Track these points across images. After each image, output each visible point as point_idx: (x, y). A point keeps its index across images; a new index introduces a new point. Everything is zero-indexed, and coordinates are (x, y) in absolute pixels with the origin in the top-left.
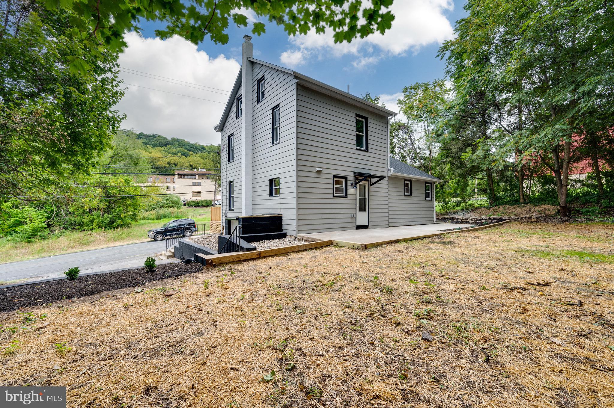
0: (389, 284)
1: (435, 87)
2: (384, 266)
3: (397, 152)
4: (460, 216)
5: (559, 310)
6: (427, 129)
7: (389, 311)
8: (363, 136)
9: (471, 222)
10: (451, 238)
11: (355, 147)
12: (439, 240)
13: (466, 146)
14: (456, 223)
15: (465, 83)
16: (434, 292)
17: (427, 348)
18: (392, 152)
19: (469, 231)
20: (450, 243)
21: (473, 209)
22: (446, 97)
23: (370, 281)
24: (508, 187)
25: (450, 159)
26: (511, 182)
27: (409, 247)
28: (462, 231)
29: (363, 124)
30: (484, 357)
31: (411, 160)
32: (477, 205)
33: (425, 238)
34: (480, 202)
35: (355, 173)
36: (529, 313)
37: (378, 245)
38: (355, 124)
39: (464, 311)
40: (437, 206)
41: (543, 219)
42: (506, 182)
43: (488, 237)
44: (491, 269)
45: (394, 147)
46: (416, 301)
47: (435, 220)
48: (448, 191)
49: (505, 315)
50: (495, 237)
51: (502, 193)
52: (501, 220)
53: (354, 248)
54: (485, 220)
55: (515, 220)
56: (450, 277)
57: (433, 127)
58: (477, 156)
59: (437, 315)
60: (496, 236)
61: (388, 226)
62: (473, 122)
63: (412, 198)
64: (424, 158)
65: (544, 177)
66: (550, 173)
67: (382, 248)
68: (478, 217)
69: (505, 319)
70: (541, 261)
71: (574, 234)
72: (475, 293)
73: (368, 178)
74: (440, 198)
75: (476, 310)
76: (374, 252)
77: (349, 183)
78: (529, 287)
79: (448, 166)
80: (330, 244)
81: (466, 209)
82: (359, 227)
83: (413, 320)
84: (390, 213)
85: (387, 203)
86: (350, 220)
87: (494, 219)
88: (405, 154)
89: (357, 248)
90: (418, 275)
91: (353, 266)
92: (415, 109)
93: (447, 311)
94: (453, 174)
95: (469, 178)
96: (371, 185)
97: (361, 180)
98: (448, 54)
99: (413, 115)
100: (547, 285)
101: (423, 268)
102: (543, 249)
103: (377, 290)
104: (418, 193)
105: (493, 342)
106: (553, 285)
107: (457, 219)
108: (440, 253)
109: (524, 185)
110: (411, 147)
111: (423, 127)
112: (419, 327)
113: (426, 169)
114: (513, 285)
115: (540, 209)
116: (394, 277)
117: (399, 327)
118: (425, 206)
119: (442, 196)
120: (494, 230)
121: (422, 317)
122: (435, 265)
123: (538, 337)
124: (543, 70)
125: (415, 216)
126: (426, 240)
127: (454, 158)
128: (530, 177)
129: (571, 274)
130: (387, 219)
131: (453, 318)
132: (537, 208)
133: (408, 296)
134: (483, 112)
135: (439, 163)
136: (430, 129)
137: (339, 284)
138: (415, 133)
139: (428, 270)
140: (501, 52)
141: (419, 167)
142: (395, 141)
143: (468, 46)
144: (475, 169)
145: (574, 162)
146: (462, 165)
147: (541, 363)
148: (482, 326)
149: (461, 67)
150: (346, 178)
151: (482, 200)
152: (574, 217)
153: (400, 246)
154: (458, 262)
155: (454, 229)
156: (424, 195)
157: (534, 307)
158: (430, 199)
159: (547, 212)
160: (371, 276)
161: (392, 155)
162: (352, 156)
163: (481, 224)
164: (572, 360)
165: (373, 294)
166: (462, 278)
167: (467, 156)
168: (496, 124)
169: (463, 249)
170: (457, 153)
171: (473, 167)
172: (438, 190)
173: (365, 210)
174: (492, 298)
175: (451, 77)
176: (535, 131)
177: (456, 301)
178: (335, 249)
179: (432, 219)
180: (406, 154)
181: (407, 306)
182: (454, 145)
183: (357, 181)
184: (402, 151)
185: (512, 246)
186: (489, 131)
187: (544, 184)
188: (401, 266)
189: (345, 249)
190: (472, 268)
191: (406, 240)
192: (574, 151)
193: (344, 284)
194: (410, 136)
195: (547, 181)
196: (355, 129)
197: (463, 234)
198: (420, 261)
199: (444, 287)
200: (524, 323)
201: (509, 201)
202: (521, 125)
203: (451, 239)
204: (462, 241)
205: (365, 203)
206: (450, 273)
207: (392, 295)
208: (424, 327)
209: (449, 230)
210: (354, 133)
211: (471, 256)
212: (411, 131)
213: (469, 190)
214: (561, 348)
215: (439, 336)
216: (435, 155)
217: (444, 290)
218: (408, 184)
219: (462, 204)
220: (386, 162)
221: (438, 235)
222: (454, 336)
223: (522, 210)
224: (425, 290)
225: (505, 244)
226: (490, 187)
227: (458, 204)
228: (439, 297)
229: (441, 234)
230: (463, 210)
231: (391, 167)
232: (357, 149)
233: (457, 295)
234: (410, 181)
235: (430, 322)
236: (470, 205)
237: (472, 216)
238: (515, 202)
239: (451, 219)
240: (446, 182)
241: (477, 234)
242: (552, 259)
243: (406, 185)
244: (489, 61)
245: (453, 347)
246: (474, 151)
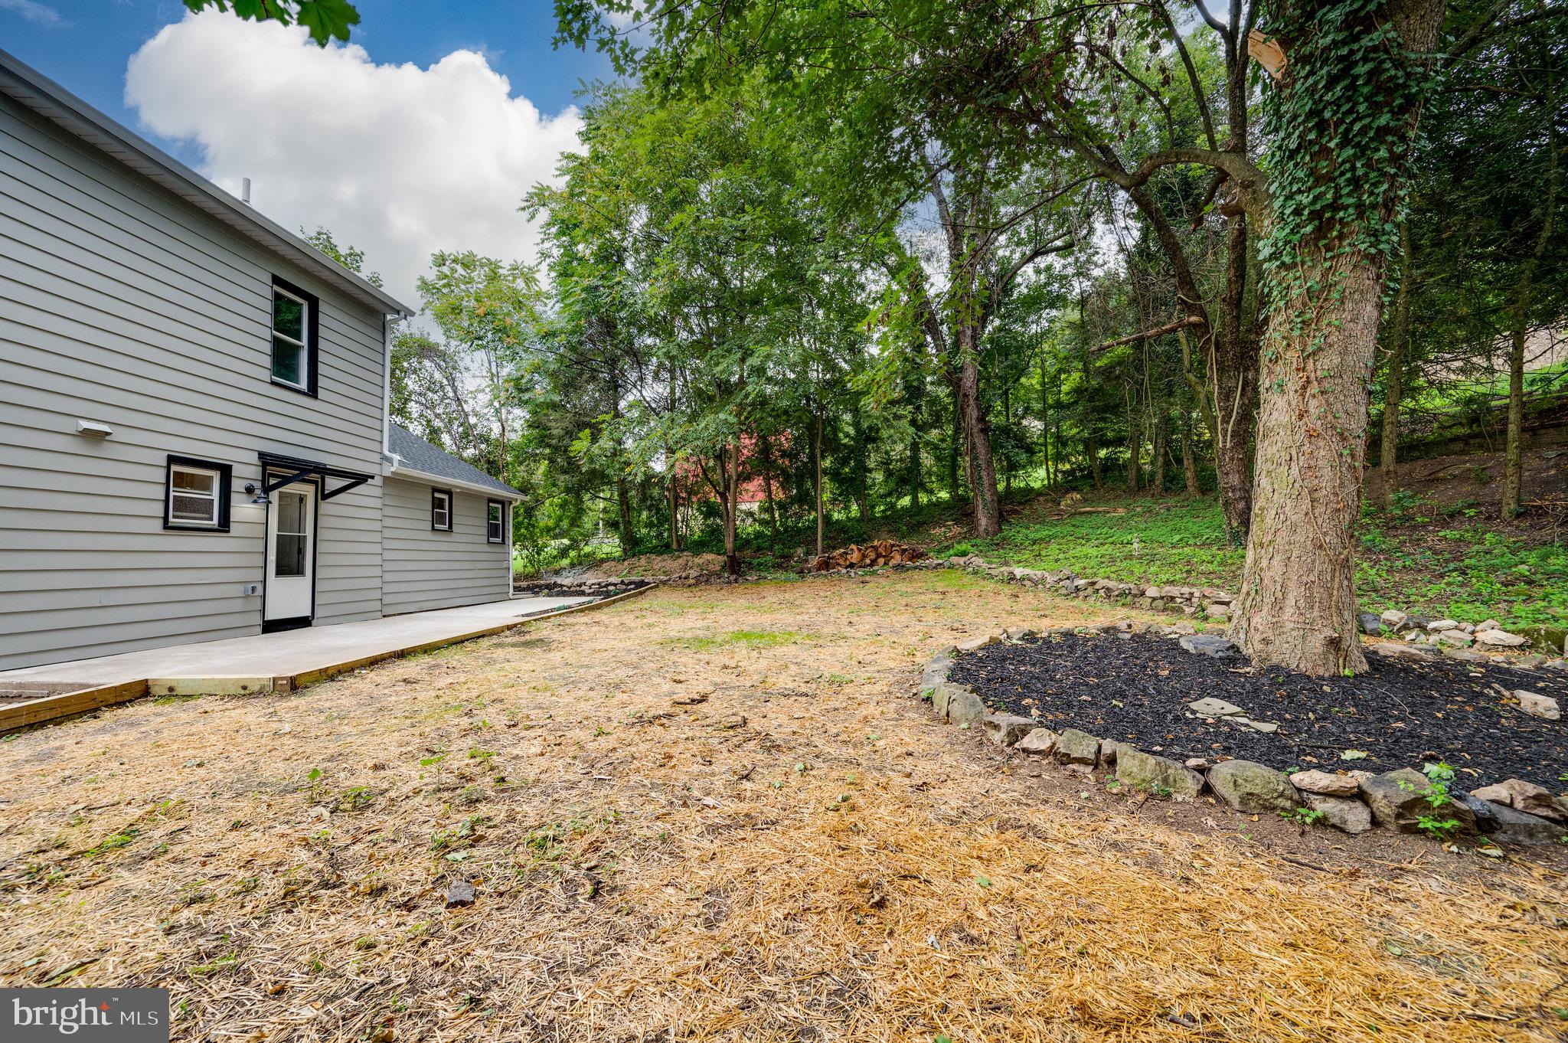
0: (365, 780)
1: (515, 278)
2: (354, 731)
3: (415, 415)
4: (566, 580)
5: (716, 741)
6: (494, 371)
7: (356, 861)
8: (298, 348)
9: (588, 591)
10: (545, 630)
11: (266, 375)
12: (517, 639)
13: (581, 426)
14: (558, 594)
15: (578, 290)
16: (492, 769)
17: (460, 925)
18: (401, 411)
19: (582, 611)
20: (541, 642)
21: (594, 563)
22: (539, 308)
23: (295, 791)
24: (654, 519)
25: (547, 451)
26: (658, 510)
27: (438, 666)
28: (570, 611)
29: (300, 312)
30: (589, 888)
31: (453, 439)
32: (600, 555)
33: (483, 636)
34: (606, 549)
35: (262, 455)
36: (674, 761)
37: (340, 672)
38: (268, 306)
39: (556, 796)
40: (517, 559)
41: (705, 579)
42: (649, 508)
43: (616, 621)
44: (617, 686)
45: (407, 400)
46: (439, 809)
47: (511, 590)
48: (543, 523)
49: (634, 778)
50: (629, 620)
51: (644, 531)
52: (642, 584)
53: (246, 693)
54: (615, 585)
55: (664, 583)
56: (534, 723)
57: (508, 369)
58: (601, 449)
59: (495, 826)
60: (632, 617)
61: (379, 614)
62: (593, 378)
63: (454, 537)
64: (485, 439)
65: (707, 502)
66: (714, 498)
67: (351, 680)
68: (603, 580)
69: (633, 788)
70: (697, 656)
71: (742, 602)
72: (582, 748)
73: (314, 476)
74: (525, 538)
75: (581, 785)
76: (324, 696)
77: (237, 485)
78: (678, 709)
79: (544, 466)
80: (142, 691)
81: (580, 564)
82: (271, 627)
83: (426, 864)
84: (388, 577)
85: (377, 549)
86: (238, 605)
87: (631, 583)
88: (437, 423)
89: (261, 693)
90: (454, 736)
91: (234, 755)
92: (464, 316)
93: (518, 809)
94: (554, 485)
95: (586, 497)
96: (324, 495)
97: (286, 481)
98: (544, 215)
99: (459, 328)
100: (703, 699)
101: (469, 714)
102: (701, 634)
103: (320, 809)
104: (470, 525)
105: (610, 846)
106: (711, 698)
107: (562, 586)
108: (515, 670)
109: (679, 517)
110: (454, 406)
111: (486, 364)
112: (443, 876)
113: (492, 468)
114: (652, 713)
115: (701, 561)
116: (382, 757)
117: (381, 901)
118: (486, 557)
119: (528, 535)
120: (629, 605)
121: (454, 846)
122: (501, 701)
123: (685, 804)
124: (704, 312)
125: (461, 584)
126: (485, 643)
127: (556, 449)
128: (687, 503)
129: (736, 672)
130: (377, 594)
131: (531, 821)
132: (697, 560)
133: (419, 799)
134: (612, 362)
135: (524, 456)
136: (504, 372)
137: (160, 832)
138: (465, 374)
139: (482, 717)
140: (643, 256)
141: (475, 461)
142: (411, 383)
143: (583, 216)
144: (595, 479)
145: (744, 480)
146: (571, 467)
147: (686, 855)
148: (590, 819)
149: (570, 256)
150: (226, 471)
151: (609, 545)
152: (744, 574)
153: (409, 668)
154: (554, 685)
155: (552, 610)
156: (485, 531)
157: (681, 747)
158: (499, 540)
159: (711, 566)
160: (300, 771)
161: (398, 420)
162: (255, 400)
163: (608, 594)
164: (729, 827)
165: (302, 826)
166: (558, 719)
167: (580, 445)
168: (635, 391)
169: (567, 653)
170: (561, 438)
171: (593, 472)
172: (520, 519)
173: (299, 571)
174: (614, 749)
175: (551, 268)
176: (693, 418)
177: (542, 776)
178: (159, 709)
179: (505, 589)
180: (441, 425)
181: (414, 828)
182: (556, 420)
183: (272, 481)
184: (429, 413)
185: (656, 634)
186: (622, 404)
187: (707, 516)
188: (408, 721)
189: (204, 703)
190: (581, 693)
191: (428, 649)
192: (744, 463)
193: (182, 824)
194: (452, 381)
195: (710, 511)
196: (268, 320)
197: (570, 620)
198: (464, 697)
199: (516, 752)
200: (666, 786)
201: (655, 547)
202: (673, 402)
203: (545, 633)
204: (567, 636)
205: (301, 551)
206: (533, 713)
207: (369, 813)
208: (455, 872)
209: (541, 612)
210: (267, 334)
211: (582, 667)
212: (454, 368)
213: (587, 522)
214: (715, 812)
215: (494, 880)
216: (514, 438)
217: (517, 757)
218: (442, 501)
219: (572, 553)
220: (376, 435)
221: (515, 625)
222: (532, 864)
223: (676, 564)
224: (467, 771)
225: (645, 632)
226: (623, 516)
227: (563, 553)
228: (503, 780)
229: (523, 624)
230: (573, 565)
231: (392, 450)
232: (273, 383)
233: (543, 762)
234: (449, 493)
235: (475, 852)
236: (587, 555)
237: (592, 578)
238: (665, 549)
239: (550, 587)
240: (539, 501)
241: (598, 616)
242: (713, 650)
243: (438, 504)
244: (623, 264)
245: (523, 897)
246: (594, 439)
